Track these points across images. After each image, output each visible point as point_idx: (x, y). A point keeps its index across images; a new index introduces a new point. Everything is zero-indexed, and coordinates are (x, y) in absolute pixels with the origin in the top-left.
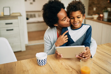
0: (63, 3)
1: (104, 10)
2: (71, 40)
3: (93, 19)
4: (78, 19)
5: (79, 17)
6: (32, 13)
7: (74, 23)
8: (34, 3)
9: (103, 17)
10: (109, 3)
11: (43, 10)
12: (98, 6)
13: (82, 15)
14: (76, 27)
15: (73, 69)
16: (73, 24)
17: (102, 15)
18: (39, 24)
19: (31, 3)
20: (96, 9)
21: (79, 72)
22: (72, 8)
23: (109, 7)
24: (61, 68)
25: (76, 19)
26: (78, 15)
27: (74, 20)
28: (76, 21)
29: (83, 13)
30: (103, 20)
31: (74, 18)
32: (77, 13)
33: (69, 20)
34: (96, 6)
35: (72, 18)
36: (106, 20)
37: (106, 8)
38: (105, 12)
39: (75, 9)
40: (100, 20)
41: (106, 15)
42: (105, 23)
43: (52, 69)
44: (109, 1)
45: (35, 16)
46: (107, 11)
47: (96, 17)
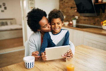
0: (45, 11)
1: (72, 18)
2: (53, 44)
3: (64, 26)
4: (58, 25)
5: (59, 23)
6: (4, 21)
7: (55, 28)
8: (5, 11)
9: (72, 24)
10: (76, 12)
11: (27, 18)
12: (68, 14)
13: (61, 22)
14: (56, 31)
15: (59, 68)
16: (53, 29)
17: (71, 22)
18: (12, 32)
19: (2, 11)
20: (66, 17)
21: (64, 70)
22: (53, 15)
23: (77, 16)
24: (48, 69)
25: (57, 25)
26: (58, 22)
27: (55, 26)
28: (56, 26)
29: (62, 20)
30: (72, 26)
31: (55, 24)
32: (57, 20)
33: (50, 26)
34: (66, 15)
35: (53, 24)
36: (75, 26)
37: (74, 16)
38: (73, 19)
39: (56, 16)
40: (70, 26)
41: (74, 22)
42: (75, 29)
43: (40, 70)
44: (76, 11)
45: (7, 24)
46: (75, 19)
47: (66, 23)
